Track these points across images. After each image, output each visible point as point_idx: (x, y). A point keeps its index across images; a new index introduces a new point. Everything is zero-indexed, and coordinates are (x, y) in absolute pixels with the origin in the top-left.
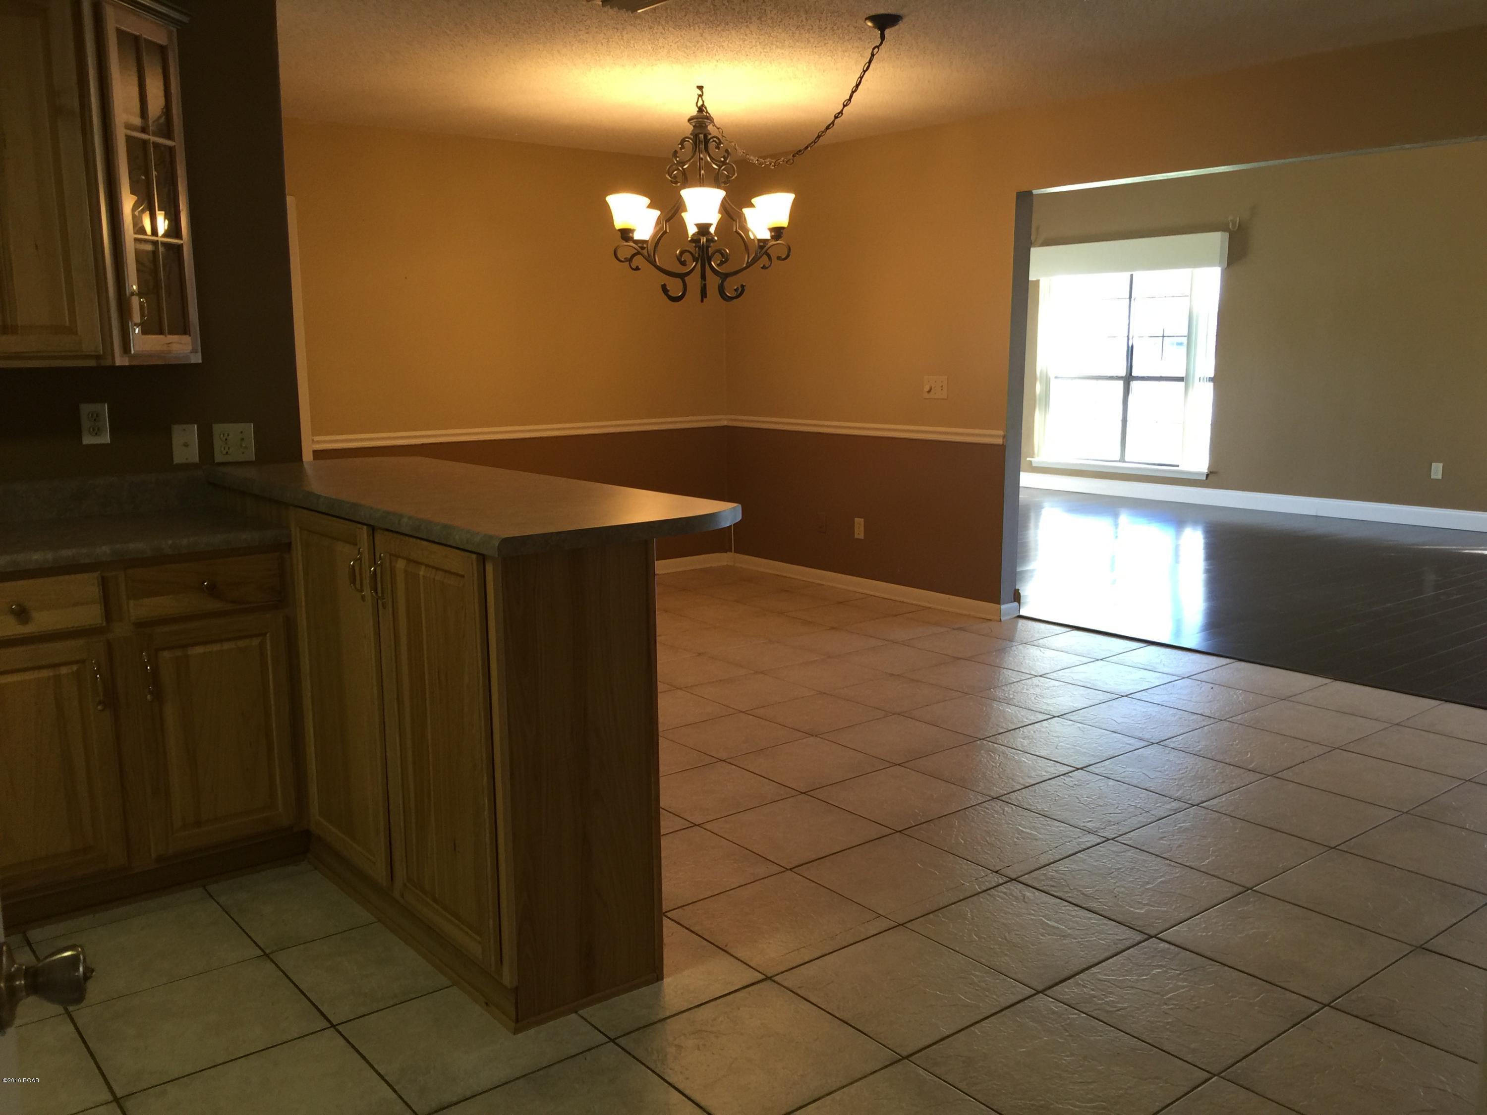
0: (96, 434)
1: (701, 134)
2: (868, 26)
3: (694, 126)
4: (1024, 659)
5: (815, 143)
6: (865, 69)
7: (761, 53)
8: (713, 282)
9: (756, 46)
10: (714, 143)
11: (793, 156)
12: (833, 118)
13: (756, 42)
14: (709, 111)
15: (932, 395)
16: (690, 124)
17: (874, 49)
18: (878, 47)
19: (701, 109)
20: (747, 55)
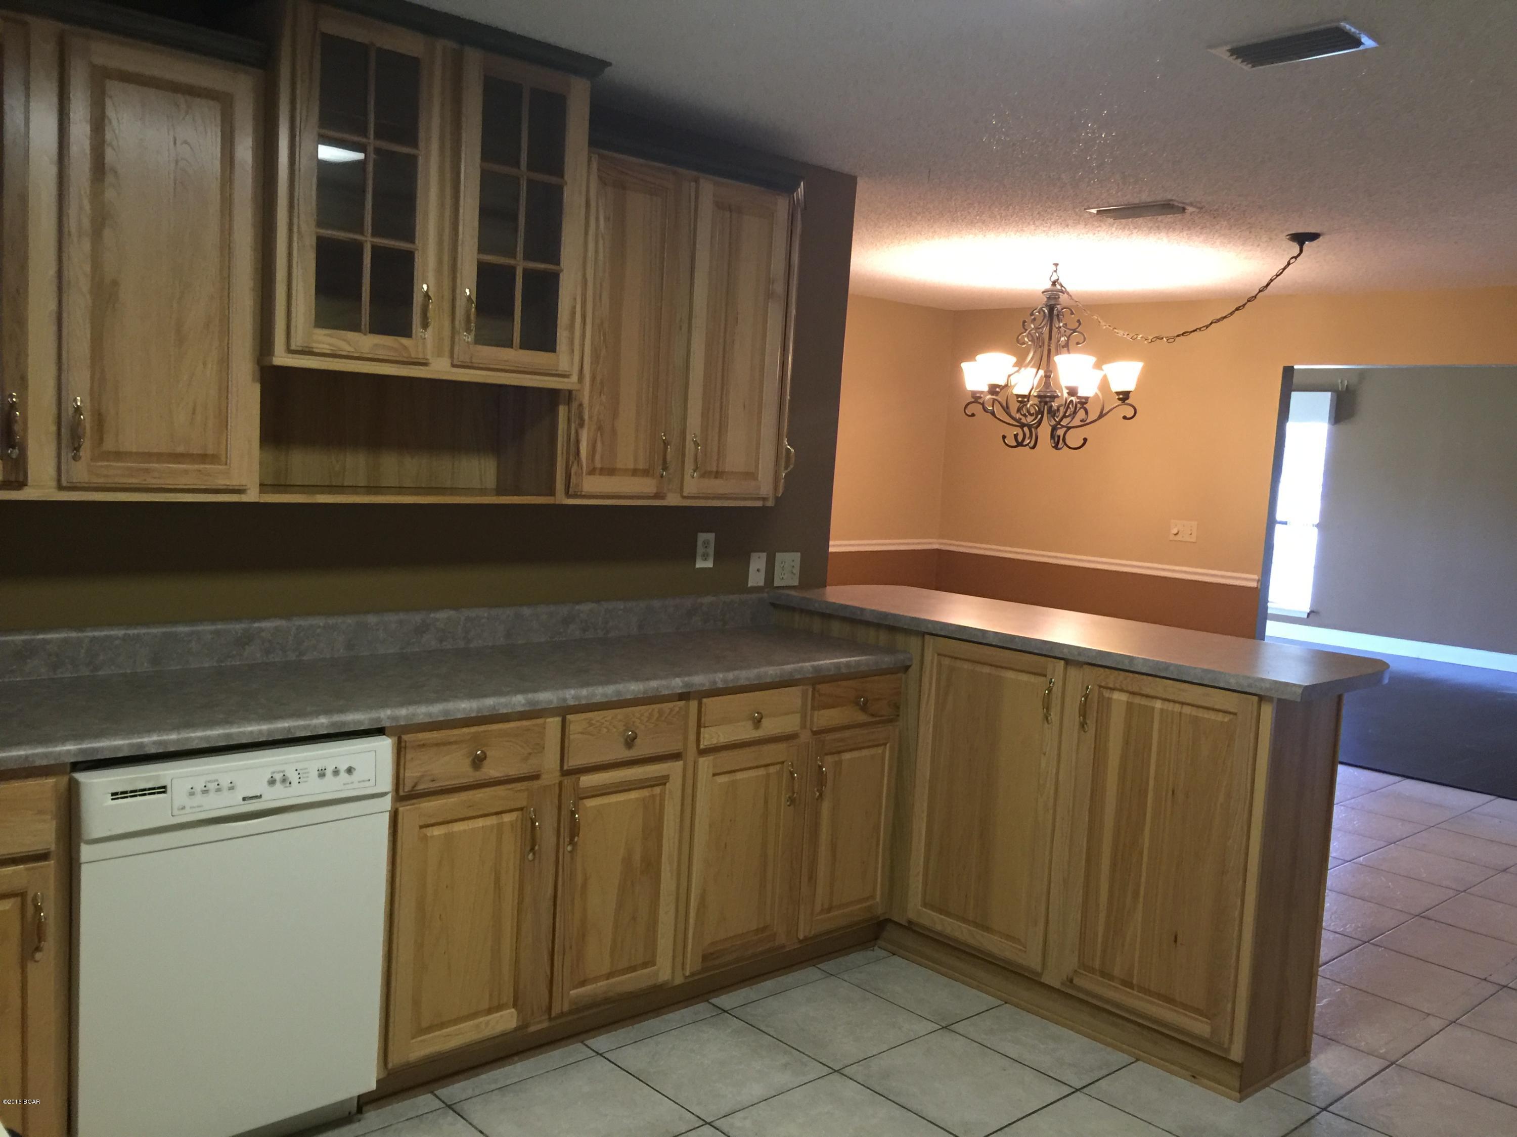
0: (706, 559)
1: (1054, 304)
3: (1047, 298)
14: (1062, 285)
15: (1178, 538)
16: (1044, 295)
17: (1292, 258)
18: (1296, 258)
19: (1055, 283)
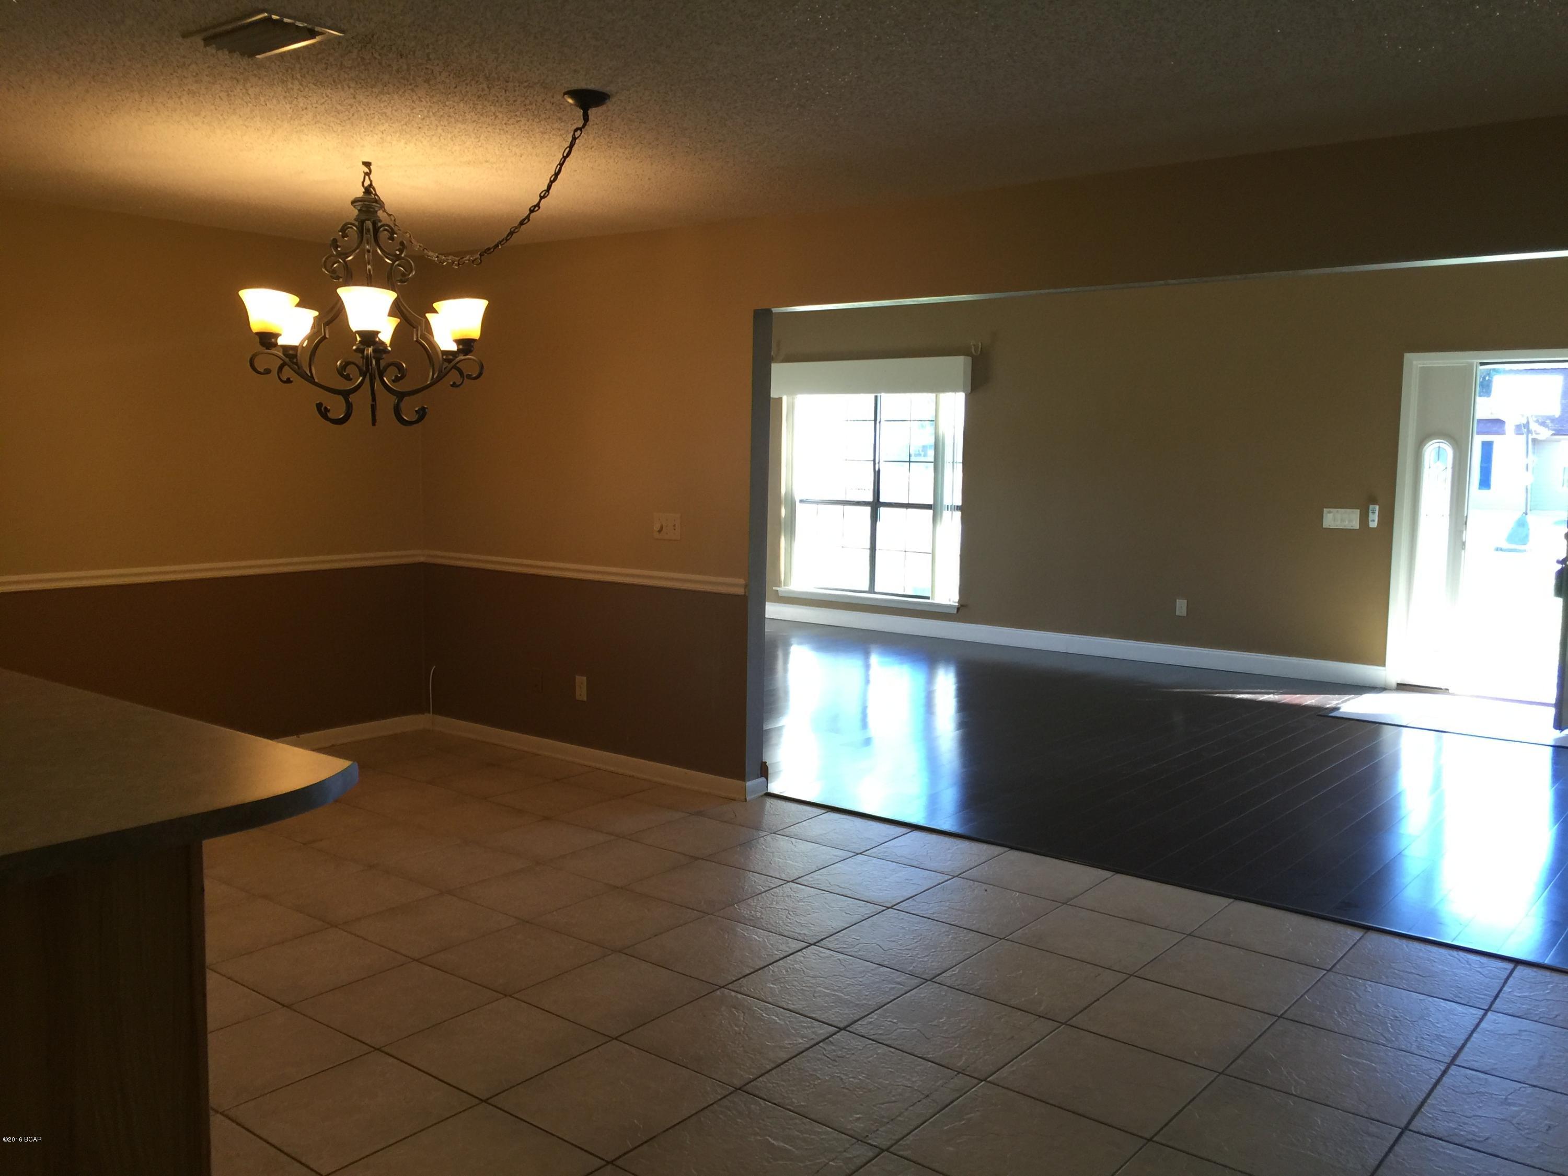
1: (368, 220)
2: (568, 102)
3: (359, 210)
4: (773, 856)
5: (507, 240)
6: (565, 155)
7: (437, 126)
8: (386, 402)
9: (429, 117)
10: (386, 232)
11: (480, 255)
12: (528, 212)
13: (428, 111)
14: (378, 193)
15: (663, 535)
16: (354, 207)
17: (576, 130)
18: (580, 129)
19: (369, 190)
20: (420, 128)
